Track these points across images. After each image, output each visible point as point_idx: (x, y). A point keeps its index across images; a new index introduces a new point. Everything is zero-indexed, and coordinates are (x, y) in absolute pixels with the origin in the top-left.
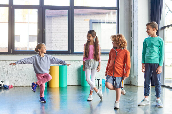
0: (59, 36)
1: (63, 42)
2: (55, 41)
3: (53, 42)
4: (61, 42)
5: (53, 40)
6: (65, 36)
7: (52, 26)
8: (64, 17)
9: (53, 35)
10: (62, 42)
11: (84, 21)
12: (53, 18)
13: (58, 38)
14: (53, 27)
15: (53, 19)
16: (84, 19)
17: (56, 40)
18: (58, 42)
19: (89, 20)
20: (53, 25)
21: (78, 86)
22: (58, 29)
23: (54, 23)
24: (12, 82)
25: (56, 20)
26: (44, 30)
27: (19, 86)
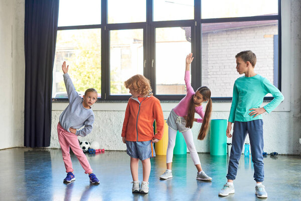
0: (220, 67)
1: (227, 76)
2: (212, 76)
3: (209, 76)
4: (222, 76)
5: (209, 73)
6: (229, 66)
7: (207, 50)
8: (228, 33)
9: (209, 65)
10: (225, 76)
11: (264, 38)
12: (209, 35)
13: (218, 70)
14: (209, 51)
15: (209, 37)
16: (263, 34)
17: (215, 73)
18: (218, 76)
19: (272, 36)
20: (209, 49)
21: (206, 155)
22: (217, 55)
23: (212, 45)
24: (106, 144)
25: (215, 39)
26: (152, 62)
27: (115, 150)
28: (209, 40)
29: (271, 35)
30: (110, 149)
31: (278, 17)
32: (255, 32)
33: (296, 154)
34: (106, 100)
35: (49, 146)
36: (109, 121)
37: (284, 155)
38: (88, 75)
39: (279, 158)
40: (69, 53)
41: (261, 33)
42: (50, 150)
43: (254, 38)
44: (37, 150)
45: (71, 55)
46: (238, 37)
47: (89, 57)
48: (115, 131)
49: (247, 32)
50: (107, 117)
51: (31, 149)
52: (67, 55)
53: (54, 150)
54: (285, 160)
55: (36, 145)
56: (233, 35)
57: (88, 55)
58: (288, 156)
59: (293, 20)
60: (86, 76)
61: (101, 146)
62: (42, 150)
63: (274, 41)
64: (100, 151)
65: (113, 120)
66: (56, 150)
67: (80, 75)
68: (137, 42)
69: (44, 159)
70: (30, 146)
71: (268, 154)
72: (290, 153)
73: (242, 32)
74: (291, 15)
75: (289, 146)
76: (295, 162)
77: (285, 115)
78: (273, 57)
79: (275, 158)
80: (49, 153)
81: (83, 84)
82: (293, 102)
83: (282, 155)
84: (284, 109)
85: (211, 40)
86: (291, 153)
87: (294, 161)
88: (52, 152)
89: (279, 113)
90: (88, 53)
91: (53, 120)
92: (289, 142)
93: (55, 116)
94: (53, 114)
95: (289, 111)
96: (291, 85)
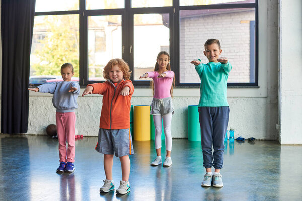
0: (196, 52)
3: (186, 61)
5: (186, 58)
8: (205, 18)
9: (186, 50)
11: (240, 23)
12: (185, 20)
14: (186, 36)
15: (185, 22)
16: (240, 19)
19: (248, 22)
20: (185, 34)
21: (184, 140)
22: (194, 40)
23: (188, 30)
24: (84, 130)
25: (191, 25)
26: (131, 48)
27: (94, 136)
28: (186, 25)
29: (246, 20)
30: (89, 135)
31: (256, 5)
32: (232, 17)
33: (274, 139)
34: (84, 86)
35: (26, 132)
36: (87, 107)
37: (262, 140)
38: (61, 57)
39: (257, 143)
40: (41, 36)
41: (237, 18)
42: (27, 136)
44: (14, 136)
45: (44, 37)
46: (214, 22)
47: (63, 40)
48: (94, 116)
50: (85, 102)
51: (8, 136)
52: (39, 38)
53: (31, 137)
54: (262, 145)
55: (13, 132)
56: (210, 20)
57: (61, 38)
58: (265, 141)
59: (270, 8)
60: (59, 58)
61: (80, 132)
62: (19, 136)
63: (250, 26)
64: (79, 137)
65: (92, 106)
66: (33, 136)
67: (53, 58)
68: (111, 25)
69: (22, 146)
70: (7, 132)
71: (246, 140)
72: (267, 139)
73: (219, 18)
74: (268, 3)
75: (266, 131)
76: (272, 148)
77: (262, 101)
78: (249, 42)
79: (253, 143)
80: (26, 139)
81: (56, 66)
82: (269, 88)
83: (259, 140)
84: (261, 95)
85: (188, 25)
86: (269, 138)
87: (271, 146)
88: (29, 138)
89: (256, 99)
90: (61, 35)
91: (30, 106)
92: (266, 128)
93: (33, 102)
94: (31, 99)
95: (266, 98)
96: (268, 71)
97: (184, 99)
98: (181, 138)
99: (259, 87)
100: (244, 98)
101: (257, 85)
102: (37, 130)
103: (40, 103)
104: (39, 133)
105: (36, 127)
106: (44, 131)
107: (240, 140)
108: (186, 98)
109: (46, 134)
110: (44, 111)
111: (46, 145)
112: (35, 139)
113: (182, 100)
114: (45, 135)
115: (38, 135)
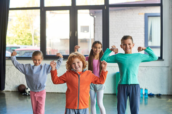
10: (114, 38)
16: (138, 12)
26: (76, 33)
27: (51, 92)
31: (161, 5)
32: (133, 11)
35: (4, 89)
37: (165, 95)
42: (4, 92)
43: (132, 15)
45: (11, 20)
49: (128, 11)
53: (7, 92)
66: (9, 92)
71: (155, 95)
72: (168, 94)
73: (125, 11)
74: (170, 3)
75: (168, 89)
77: (165, 69)
80: (3, 95)
82: (170, 60)
84: (165, 65)
86: (169, 94)
88: (6, 93)
89: (161, 68)
90: (21, 19)
91: (7, 72)
92: (168, 87)
93: (8, 69)
94: (7, 67)
95: (168, 67)
96: (169, 49)
97: (112, 67)
98: (111, 94)
99: (163, 60)
100: (153, 67)
101: (162, 58)
102: (11, 88)
103: (13, 70)
104: (13, 90)
105: (11, 86)
106: (16, 89)
107: (151, 95)
108: (114, 67)
109: (18, 90)
110: (16, 76)
111: (17, 99)
112: (10, 94)
113: (111, 68)
114: (17, 92)
115: (12, 91)
